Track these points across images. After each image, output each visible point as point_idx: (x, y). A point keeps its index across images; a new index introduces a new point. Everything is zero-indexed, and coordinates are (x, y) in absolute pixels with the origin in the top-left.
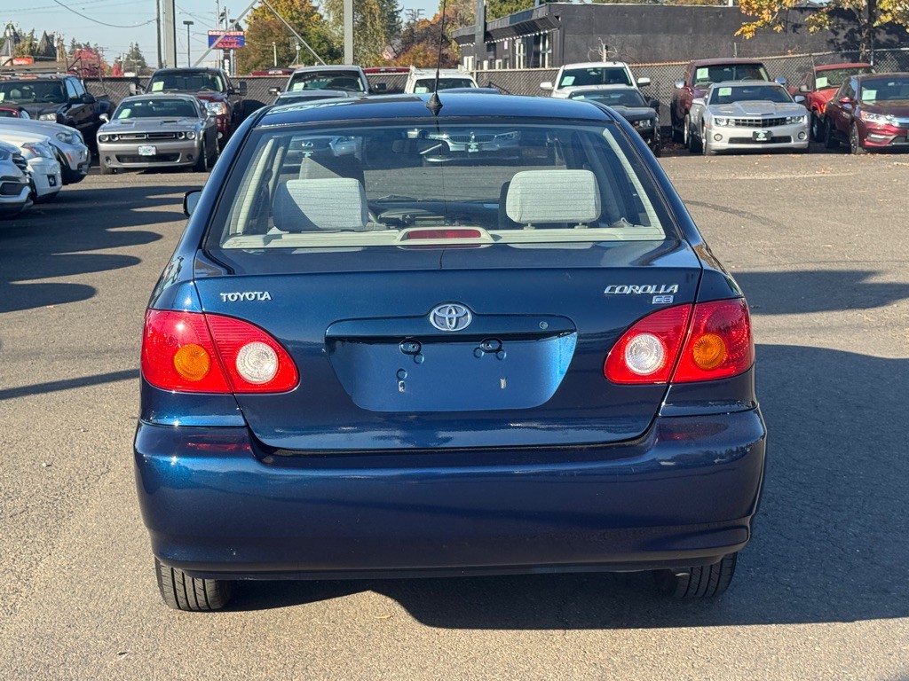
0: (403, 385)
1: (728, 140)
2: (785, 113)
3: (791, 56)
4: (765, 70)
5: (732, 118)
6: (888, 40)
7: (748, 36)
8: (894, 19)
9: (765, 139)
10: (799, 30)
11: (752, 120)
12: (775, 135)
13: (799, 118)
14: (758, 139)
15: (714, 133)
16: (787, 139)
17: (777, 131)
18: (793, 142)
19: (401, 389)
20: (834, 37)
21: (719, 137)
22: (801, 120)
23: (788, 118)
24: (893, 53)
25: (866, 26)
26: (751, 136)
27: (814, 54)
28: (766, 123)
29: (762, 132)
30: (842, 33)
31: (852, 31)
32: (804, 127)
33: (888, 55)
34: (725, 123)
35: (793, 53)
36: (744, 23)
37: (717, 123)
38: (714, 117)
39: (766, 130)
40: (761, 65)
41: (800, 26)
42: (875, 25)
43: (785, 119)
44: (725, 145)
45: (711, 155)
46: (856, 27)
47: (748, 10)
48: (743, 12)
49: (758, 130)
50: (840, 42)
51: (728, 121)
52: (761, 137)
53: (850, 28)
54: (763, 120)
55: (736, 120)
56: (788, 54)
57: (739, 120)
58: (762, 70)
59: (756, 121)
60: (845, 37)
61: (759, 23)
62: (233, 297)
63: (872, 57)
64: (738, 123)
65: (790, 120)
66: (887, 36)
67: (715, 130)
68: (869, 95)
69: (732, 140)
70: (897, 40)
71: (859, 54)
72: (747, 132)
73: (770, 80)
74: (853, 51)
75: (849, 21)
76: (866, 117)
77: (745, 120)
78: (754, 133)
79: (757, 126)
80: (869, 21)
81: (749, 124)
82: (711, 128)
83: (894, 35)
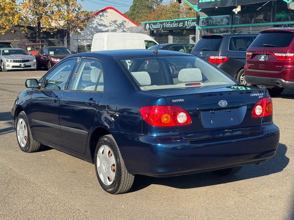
0: (212, 121)
1: (11, 67)
2: (29, 58)
3: (15, 40)
4: (12, 44)
5: (12, 60)
6: (43, 36)
7: (3, 34)
8: (47, 30)
9: (24, 66)
10: (16, 32)
11: (19, 60)
12: (27, 65)
13: (33, 60)
14: (21, 66)
15: (6, 64)
16: (30, 66)
17: (27, 64)
18: (32, 67)
19: (212, 122)
20: (27, 35)
21: (9, 66)
22: (34, 60)
23: (30, 60)
24: (46, 40)
25: (38, 32)
26: (19, 65)
27: (22, 40)
28: (23, 61)
29: (22, 64)
30: (29, 34)
31: (32, 33)
32: (35, 63)
33: (45, 41)
34: (10, 61)
35: (16, 40)
36: (1, 30)
37: (7, 61)
38: (6, 59)
39: (24, 63)
40: (10, 43)
41: (16, 31)
42: (41, 32)
43: (29, 60)
44: (10, 68)
45: (5, 71)
46: (33, 32)
47: (3, 25)
48: (1, 26)
49: (21, 63)
50: (29, 36)
51: (11, 60)
52: (22, 66)
53: (31, 32)
54: (23, 60)
55: (14, 60)
56: (14, 40)
57: (15, 60)
58: (11, 45)
59: (20, 60)
60: (30, 35)
61: (6, 30)
62: (175, 101)
63: (40, 41)
64: (14, 61)
65: (31, 60)
66: (43, 35)
67: (7, 64)
68: (52, 53)
69: (13, 67)
70: (46, 36)
71: (36, 40)
72: (18, 64)
73: (14, 48)
74: (35, 39)
75: (31, 30)
76: (53, 59)
77: (17, 60)
78: (20, 64)
79: (21, 62)
80: (39, 30)
81: (18, 61)
82: (5, 63)
83: (45, 35)
